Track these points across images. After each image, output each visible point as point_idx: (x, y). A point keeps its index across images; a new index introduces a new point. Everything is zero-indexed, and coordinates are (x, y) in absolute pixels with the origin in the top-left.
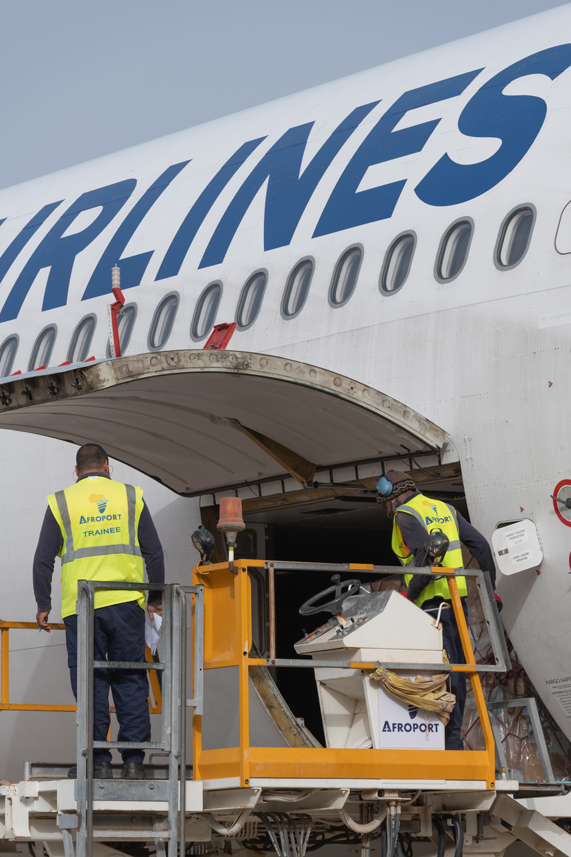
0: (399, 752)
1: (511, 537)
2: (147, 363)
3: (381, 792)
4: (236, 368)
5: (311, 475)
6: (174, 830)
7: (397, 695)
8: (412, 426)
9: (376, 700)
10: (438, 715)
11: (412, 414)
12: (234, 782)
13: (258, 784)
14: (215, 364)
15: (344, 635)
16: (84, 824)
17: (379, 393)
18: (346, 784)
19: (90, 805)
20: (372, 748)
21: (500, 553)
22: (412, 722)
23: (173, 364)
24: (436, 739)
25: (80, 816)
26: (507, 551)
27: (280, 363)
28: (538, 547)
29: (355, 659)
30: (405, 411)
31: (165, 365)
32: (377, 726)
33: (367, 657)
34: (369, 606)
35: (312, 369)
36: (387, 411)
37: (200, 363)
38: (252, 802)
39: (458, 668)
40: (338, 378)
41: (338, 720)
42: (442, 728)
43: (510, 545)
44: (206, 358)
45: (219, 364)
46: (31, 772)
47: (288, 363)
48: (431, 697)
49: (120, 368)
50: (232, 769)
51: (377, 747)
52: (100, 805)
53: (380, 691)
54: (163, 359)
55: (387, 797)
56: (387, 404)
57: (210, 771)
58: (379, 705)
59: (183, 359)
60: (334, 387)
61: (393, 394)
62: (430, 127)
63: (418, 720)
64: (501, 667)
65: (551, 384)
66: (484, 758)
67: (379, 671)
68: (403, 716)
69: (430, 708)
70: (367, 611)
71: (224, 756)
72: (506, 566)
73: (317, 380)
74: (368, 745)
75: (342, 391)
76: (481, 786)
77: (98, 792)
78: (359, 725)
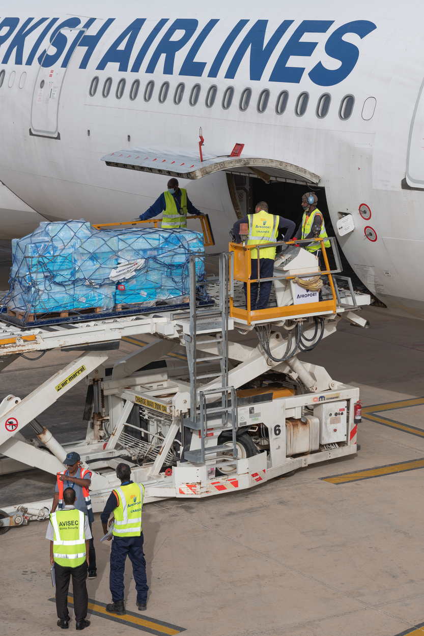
0: (302, 305)
1: (343, 222)
2: (213, 168)
3: (296, 319)
4: (245, 165)
5: (269, 178)
6: (224, 338)
7: (302, 286)
8: (308, 177)
9: (294, 286)
10: (317, 291)
11: (308, 172)
12: (245, 322)
13: (253, 323)
14: (237, 164)
15: (283, 266)
16: (193, 340)
17: (296, 166)
18: (284, 319)
19: (195, 333)
20: (293, 304)
21: (340, 229)
22: (307, 293)
23: (222, 167)
24: (316, 298)
25: (191, 338)
26: (342, 227)
27: (260, 161)
28: (353, 223)
29: (286, 274)
30: (305, 171)
31: (219, 167)
32: (295, 297)
33: (292, 273)
34: (292, 252)
35: (272, 161)
36: (299, 172)
37: (232, 165)
38: (252, 328)
39: (324, 273)
40: (281, 163)
41: (280, 289)
42: (318, 294)
43: (343, 225)
44: (234, 163)
45: (239, 164)
46: (173, 317)
47: (263, 160)
48: (314, 285)
49: (203, 171)
50: (245, 318)
51: (295, 304)
52: (198, 332)
53: (296, 284)
54: (219, 165)
55: (298, 320)
56: (299, 170)
57: (236, 315)
58: (296, 289)
59: (226, 164)
60: (280, 166)
61: (300, 166)
62: (313, 45)
63: (309, 293)
64: (339, 270)
65: (359, 169)
66: (332, 303)
67: (296, 279)
68: (304, 292)
69: (314, 290)
70: (292, 254)
71: (241, 311)
72: (341, 233)
73: (273, 165)
74: (291, 303)
75: (282, 167)
76: (331, 312)
77: (197, 328)
78: (288, 291)
